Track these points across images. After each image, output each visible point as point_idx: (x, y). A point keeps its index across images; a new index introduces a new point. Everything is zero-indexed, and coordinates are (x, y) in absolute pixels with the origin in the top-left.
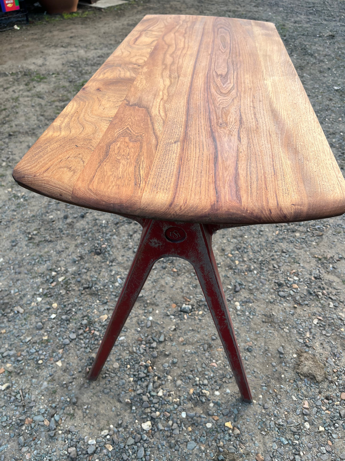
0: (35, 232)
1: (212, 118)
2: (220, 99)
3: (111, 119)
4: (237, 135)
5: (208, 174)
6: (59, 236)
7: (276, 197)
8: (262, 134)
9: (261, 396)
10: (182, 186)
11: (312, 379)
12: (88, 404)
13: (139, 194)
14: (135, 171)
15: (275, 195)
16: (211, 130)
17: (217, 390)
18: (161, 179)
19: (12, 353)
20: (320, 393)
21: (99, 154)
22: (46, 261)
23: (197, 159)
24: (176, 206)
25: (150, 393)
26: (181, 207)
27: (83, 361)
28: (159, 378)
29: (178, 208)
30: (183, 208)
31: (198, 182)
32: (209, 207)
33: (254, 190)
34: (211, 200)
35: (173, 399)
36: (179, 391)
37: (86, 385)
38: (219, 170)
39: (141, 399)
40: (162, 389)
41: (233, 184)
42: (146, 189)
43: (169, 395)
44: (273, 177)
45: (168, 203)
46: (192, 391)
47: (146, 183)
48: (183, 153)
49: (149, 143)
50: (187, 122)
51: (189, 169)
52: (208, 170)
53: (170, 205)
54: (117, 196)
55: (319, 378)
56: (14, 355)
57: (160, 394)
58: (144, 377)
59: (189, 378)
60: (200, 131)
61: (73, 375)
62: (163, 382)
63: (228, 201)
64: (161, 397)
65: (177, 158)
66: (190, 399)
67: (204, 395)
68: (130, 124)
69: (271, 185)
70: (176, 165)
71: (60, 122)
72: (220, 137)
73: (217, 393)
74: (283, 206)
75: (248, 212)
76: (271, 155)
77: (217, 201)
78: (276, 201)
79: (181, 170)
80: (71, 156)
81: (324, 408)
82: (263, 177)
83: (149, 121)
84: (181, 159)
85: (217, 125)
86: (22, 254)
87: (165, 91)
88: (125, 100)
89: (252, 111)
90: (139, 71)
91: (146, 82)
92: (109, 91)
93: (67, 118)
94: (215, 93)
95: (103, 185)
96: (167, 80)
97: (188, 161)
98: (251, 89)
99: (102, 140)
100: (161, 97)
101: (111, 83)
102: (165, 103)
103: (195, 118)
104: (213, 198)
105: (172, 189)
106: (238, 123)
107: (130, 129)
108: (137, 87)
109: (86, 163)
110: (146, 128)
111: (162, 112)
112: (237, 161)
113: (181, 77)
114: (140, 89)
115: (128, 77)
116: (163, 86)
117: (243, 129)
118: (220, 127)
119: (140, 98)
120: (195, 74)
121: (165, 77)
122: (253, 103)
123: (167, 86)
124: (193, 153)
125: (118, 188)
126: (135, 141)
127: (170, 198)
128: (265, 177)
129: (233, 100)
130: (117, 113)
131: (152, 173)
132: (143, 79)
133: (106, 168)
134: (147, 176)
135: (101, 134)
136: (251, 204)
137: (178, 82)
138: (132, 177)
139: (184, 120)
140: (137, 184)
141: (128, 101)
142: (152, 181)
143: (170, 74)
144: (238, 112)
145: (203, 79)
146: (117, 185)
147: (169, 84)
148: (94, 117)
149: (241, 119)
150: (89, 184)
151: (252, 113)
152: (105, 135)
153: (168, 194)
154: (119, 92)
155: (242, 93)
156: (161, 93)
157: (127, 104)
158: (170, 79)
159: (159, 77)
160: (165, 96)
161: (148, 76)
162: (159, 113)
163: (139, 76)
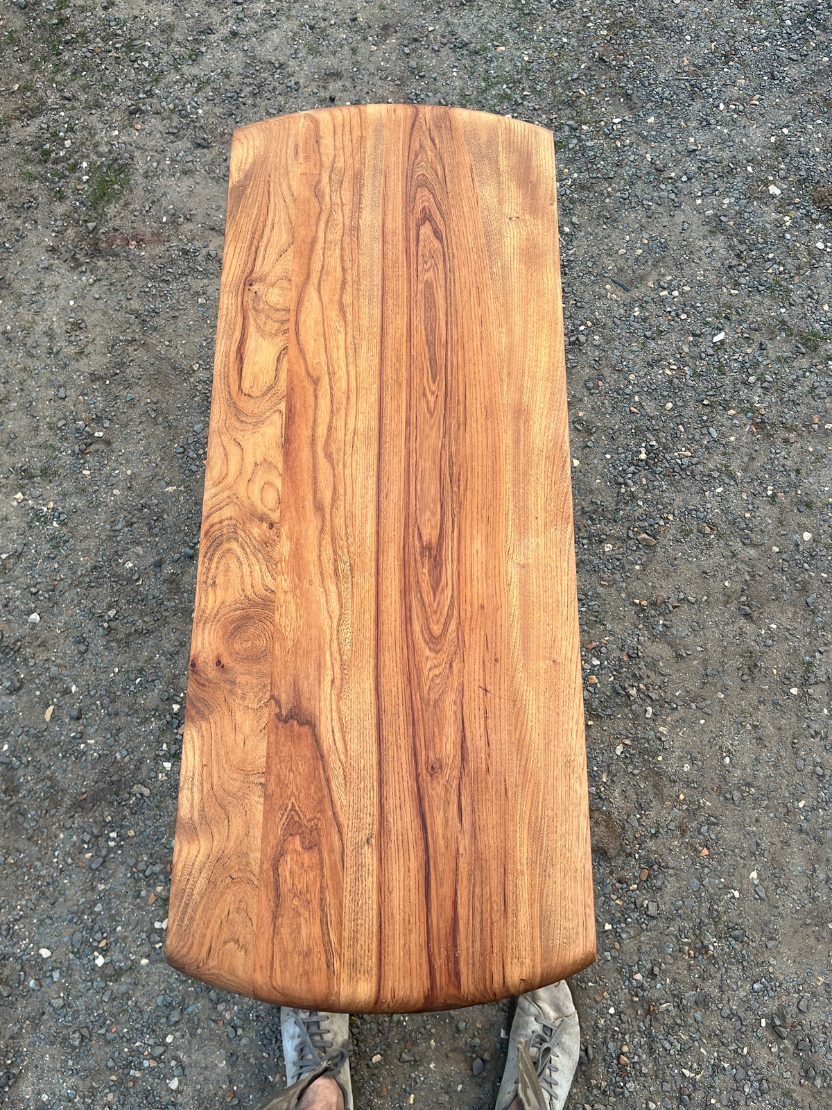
0: (112, 613)
1: (418, 746)
2: (430, 663)
3: (263, 780)
4: (456, 801)
5: (418, 925)
6: (159, 616)
7: (503, 966)
8: (494, 789)
10: (387, 960)
11: (602, 854)
13: (336, 989)
14: (323, 934)
15: (501, 963)
16: (418, 789)
18: (359, 947)
19: (157, 868)
20: (611, 873)
21: (267, 896)
22: (153, 681)
23: (402, 884)
24: (382, 1003)
30: (391, 1005)
31: (407, 946)
32: (423, 1001)
33: (477, 956)
34: (424, 987)
38: (433, 912)
41: (450, 945)
42: (342, 974)
44: (502, 918)
45: (372, 1001)
47: (340, 960)
48: (382, 870)
49: (331, 851)
50: (380, 763)
51: (392, 914)
52: (417, 916)
53: (376, 1003)
55: (612, 852)
60: (402, 797)
63: (444, 986)
65: (375, 886)
68: (295, 791)
69: (498, 938)
70: (375, 907)
71: (188, 803)
72: (431, 811)
76: (503, 858)
77: (432, 989)
78: (502, 978)
79: (383, 919)
80: (231, 909)
81: (614, 897)
82: (489, 921)
83: (322, 772)
84: (380, 889)
85: (427, 769)
86: (106, 671)
87: (335, 646)
88: (272, 697)
89: (482, 707)
90: (276, 556)
91: (297, 611)
92: (238, 668)
93: (195, 789)
94: (421, 641)
95: (287, 974)
96: (333, 588)
97: (390, 893)
98: (482, 607)
99: (263, 853)
100: (330, 672)
101: (235, 629)
102: (339, 698)
103: (391, 752)
104: (427, 983)
105: (375, 970)
106: (459, 758)
107: (297, 809)
108: (283, 638)
109: (255, 923)
110: (321, 801)
111: (338, 735)
112: (456, 882)
113: (356, 573)
114: (289, 644)
115: (260, 589)
116: (328, 620)
117: (466, 780)
118: (431, 775)
119: (295, 683)
120: (381, 552)
121: (326, 575)
122: (484, 670)
123: (335, 621)
124: (395, 867)
125: (309, 981)
126: (311, 848)
127: (374, 990)
128: (492, 919)
129: (451, 666)
130: (268, 756)
131: (346, 934)
132: (289, 597)
133: (285, 931)
134: (340, 943)
135: (257, 832)
136: (472, 989)
137: (353, 595)
138: (320, 948)
139: (374, 761)
140: (329, 965)
141: (278, 703)
142: (347, 954)
143: (336, 561)
144: (459, 716)
145: (397, 575)
146: (306, 973)
147: (338, 613)
148: (235, 776)
149: (463, 740)
150: (271, 977)
151: (482, 712)
152: (265, 837)
153: (371, 982)
154: (256, 668)
155: (467, 630)
156: (328, 654)
157: (278, 716)
158: (337, 587)
159: (317, 581)
160: (337, 670)
161: (297, 580)
162: (334, 740)
163: (279, 580)
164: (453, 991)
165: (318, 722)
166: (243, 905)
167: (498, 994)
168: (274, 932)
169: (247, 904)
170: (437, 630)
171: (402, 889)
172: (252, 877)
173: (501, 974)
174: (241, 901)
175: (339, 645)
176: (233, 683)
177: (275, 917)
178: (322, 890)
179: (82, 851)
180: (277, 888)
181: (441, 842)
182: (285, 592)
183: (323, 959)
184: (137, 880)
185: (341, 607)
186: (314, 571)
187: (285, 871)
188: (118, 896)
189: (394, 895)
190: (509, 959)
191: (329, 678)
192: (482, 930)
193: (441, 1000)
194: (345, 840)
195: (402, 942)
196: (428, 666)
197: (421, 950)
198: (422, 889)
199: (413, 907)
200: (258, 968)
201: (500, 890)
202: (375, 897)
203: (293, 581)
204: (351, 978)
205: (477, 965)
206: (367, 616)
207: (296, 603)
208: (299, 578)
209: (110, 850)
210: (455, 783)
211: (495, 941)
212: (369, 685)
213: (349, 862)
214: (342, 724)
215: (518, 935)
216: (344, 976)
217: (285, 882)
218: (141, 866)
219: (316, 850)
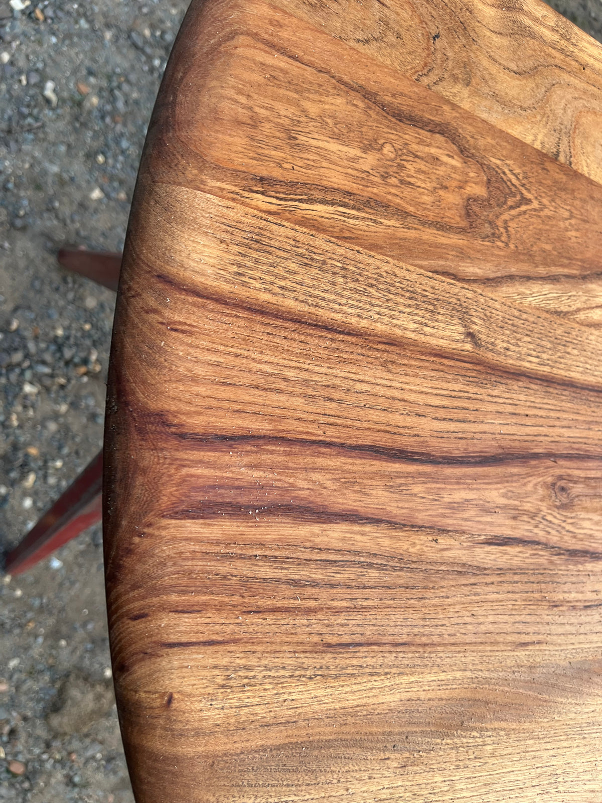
1: (591, 464)
3: (562, 158)
4: (517, 534)
5: (322, 419)
7: (211, 643)
8: (528, 619)
9: (19, 593)
10: (258, 327)
11: (54, 704)
12: (12, 250)
13: (212, 183)
14: (326, 189)
15: (218, 638)
16: (536, 456)
17: (34, 502)
18: (293, 266)
19: (120, 105)
21: (402, 94)
23: (397, 394)
24: (161, 296)
25: (30, 367)
26: (155, 311)
27: (101, 239)
28: (62, 387)
29: (152, 302)
30: (152, 318)
31: (282, 385)
32: (154, 405)
33: (243, 569)
34: (188, 414)
35: (17, 414)
36: (34, 427)
37: (50, 244)
38: (343, 459)
39: (16, 350)
40: (39, 393)
41: (273, 496)
42: (241, 209)
43: (25, 407)
44: (316, 639)
45: (172, 270)
46: (33, 451)
47: (270, 213)
48: (422, 353)
49: (462, 254)
50: (569, 385)
51: (346, 362)
52: (339, 421)
53: (164, 278)
54: (203, 111)
55: (55, 721)
56: (115, 109)
57: (28, 388)
58: (62, 355)
59: (60, 448)
60: (528, 421)
61: (73, 221)
62: (53, 395)
63: (184, 471)
64: (21, 389)
65: (399, 332)
66: (15, 447)
67: (23, 476)
68: (546, 212)
69: (274, 629)
70: (364, 323)
71: (539, 15)
72: (504, 479)
73: (28, 503)
74: (164, 663)
75: (136, 540)
76: (424, 640)
77: (182, 436)
78: (184, 639)
79: (340, 337)
80: (386, 11)
82: (312, 604)
83: (566, 271)
84: (392, 342)
85: (560, 478)
95: (257, 77)
97: (384, 365)
99: (469, 117)
104: (198, 423)
105: (242, 293)
106: (573, 544)
107: (524, 208)
109: (360, 47)
110: (530, 257)
112: (392, 524)
117: (543, 559)
118: (554, 484)
124: (426, 386)
125: (239, 123)
126: (468, 215)
127: (199, 279)
128: (314, 611)
130: (589, 181)
131: (320, 241)
133: (338, 104)
134: (304, 222)
135: (496, 118)
136: (167, 550)
138: (299, 175)
139: (576, 375)
140: (265, 184)
142: (282, 232)
146: (255, 123)
150: (255, 36)
152: (492, 129)
153: (218, 277)
164: (169, 494)
166: (391, 38)
167: (140, 625)
168: (340, 81)
169: (392, 46)
171: (390, 393)
172: (433, 77)
173: (193, 638)
174: (399, 36)
177: (368, 95)
178: (402, 214)
179: (153, 27)
180: (414, 121)
181: (460, 495)
183: (277, 173)
184: (109, 78)
187: (438, 148)
188: (93, 50)
189: (380, 373)
190: (224, 661)
192: (296, 583)
193: (148, 458)
194: (474, 287)
195: (291, 374)
197: (271, 418)
198: (384, 440)
199: (354, 413)
200: (278, 16)
201: (369, 631)
202: (380, 327)
204: (233, 227)
205: (223, 568)
209: (150, 58)
210: (540, 534)
211: (270, 618)
213: (443, 285)
215: (277, 682)
216: (237, 213)
217: (421, 142)
218: (126, 87)
219: (463, 224)
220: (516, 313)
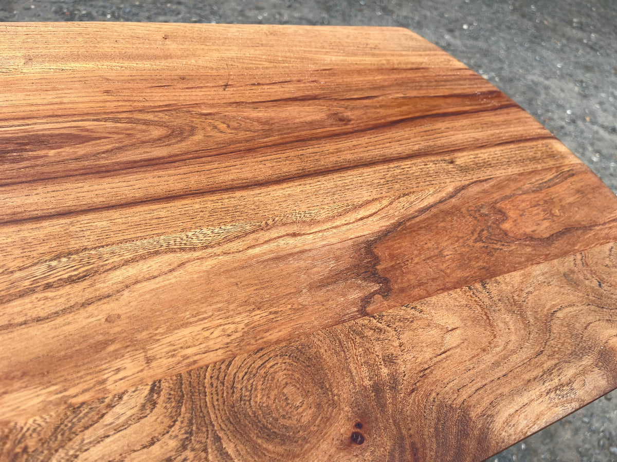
1: (325, 134)
2: (213, 134)
14: (556, 184)
18: (537, 155)
31: (504, 123)
49: (487, 192)
60: (388, 140)
65: (483, 151)
70: (498, 149)
85: (345, 125)
87: (234, 246)
88: (363, 313)
89: (248, 88)
90: (52, 416)
91: (186, 325)
92: (344, 392)
93: (564, 379)
94: (184, 144)
96: (118, 276)
98: (107, 92)
100: (281, 242)
101: (270, 436)
102: (313, 222)
103: (348, 156)
104: (514, 109)
105: (540, 142)
106: (317, 102)
108: (252, 330)
111: (362, 213)
113: (74, 244)
114: (259, 316)
115: (153, 422)
116: (189, 267)
119: (323, 284)
120: (19, 216)
121: (88, 294)
122: (202, 87)
123: (186, 256)
128: (436, 76)
129: (210, 114)
130: (445, 289)
132: (157, 349)
135: (535, 272)
137: (126, 241)
141: (366, 300)
143: (48, 286)
144: (270, 104)
145: (69, 185)
147: (171, 256)
148: (501, 325)
149: (295, 99)
151: (253, 87)
153: (551, 143)
154: (330, 359)
155: (147, 104)
156: (251, 252)
157: (386, 292)
158: (114, 268)
159: (107, 308)
160: (274, 233)
161: (111, 348)
162: (371, 215)
163: (121, 387)
165: (361, 239)
168: (596, 225)
170: (156, 132)
171: (467, 131)
172: (579, 262)
174: (607, 266)
175: (230, 241)
176: (377, 388)
177: (586, 228)
178: (526, 192)
180: (563, 233)
181: (406, 108)
182: (149, 360)
183: (572, 179)
185: (157, 253)
186: (81, 321)
187: (542, 230)
189: (477, 136)
190: (453, 66)
191: (291, 241)
192: (449, 81)
195: (504, 127)
196: (218, 134)
197: (498, 114)
198: (454, 117)
199: (473, 122)
201: (412, 72)
202: (492, 150)
203: (116, 355)
204: (563, 157)
205: (473, 82)
206: (163, 213)
207: (171, 329)
208: (106, 343)
211: (450, 74)
212: (277, 192)
213: (482, 175)
214: (346, 212)
216: (567, 162)
217: (550, 227)
219: (498, 205)
220: (433, 182)
